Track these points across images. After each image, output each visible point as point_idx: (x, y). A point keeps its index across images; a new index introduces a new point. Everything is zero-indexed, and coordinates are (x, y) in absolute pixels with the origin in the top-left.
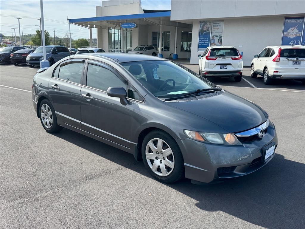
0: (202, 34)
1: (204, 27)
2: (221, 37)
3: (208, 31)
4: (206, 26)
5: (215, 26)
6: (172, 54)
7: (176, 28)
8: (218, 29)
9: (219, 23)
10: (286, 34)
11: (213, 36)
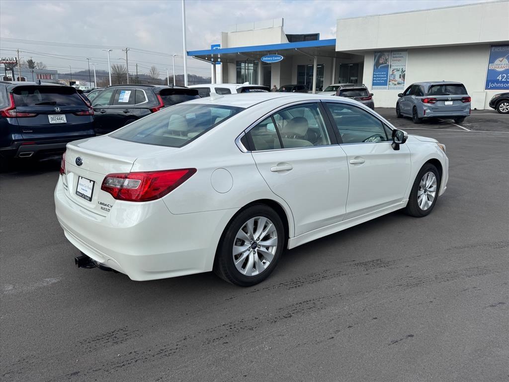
0: (377, 68)
2: (403, 71)
3: (386, 63)
4: (383, 57)
5: (397, 57)
8: (399, 60)
9: (401, 54)
10: (492, 67)
11: (393, 70)
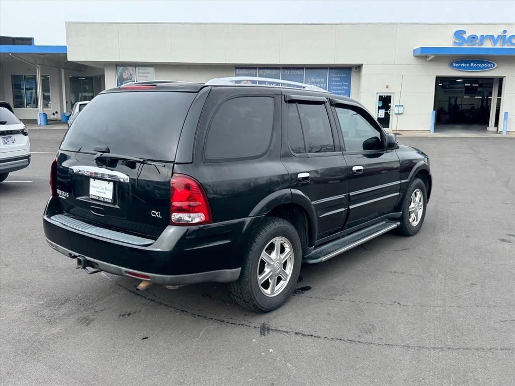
1: (124, 74)
4: (126, 71)
5: (143, 73)
6: (57, 112)
7: (63, 71)
